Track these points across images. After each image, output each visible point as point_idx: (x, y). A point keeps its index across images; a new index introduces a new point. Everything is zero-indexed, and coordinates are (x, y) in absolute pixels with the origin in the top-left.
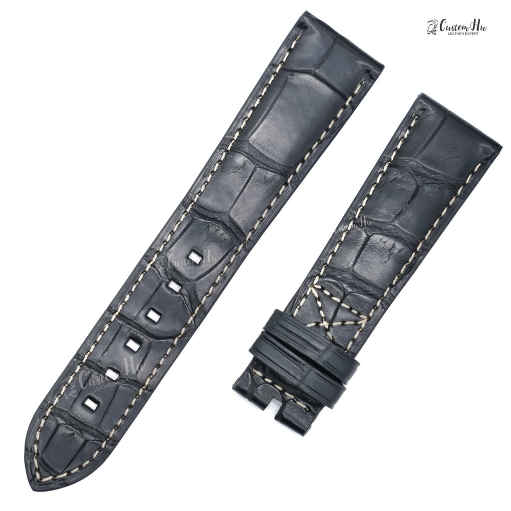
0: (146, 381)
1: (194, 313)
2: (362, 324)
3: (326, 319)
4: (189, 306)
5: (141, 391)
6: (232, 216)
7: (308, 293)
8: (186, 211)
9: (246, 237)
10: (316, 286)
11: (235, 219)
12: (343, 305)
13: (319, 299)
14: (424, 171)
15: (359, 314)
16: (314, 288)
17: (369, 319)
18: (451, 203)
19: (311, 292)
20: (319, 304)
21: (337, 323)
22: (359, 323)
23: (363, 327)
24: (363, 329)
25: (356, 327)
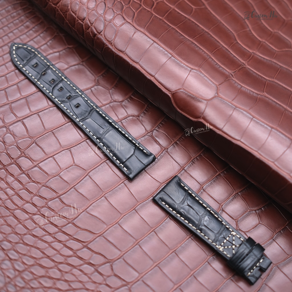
8: (94, 106)
12: (227, 239)
13: (224, 247)
16: (220, 248)
17: (233, 231)
20: (226, 247)
21: (234, 243)
22: (234, 235)
23: (235, 234)
24: (237, 234)
25: (235, 236)
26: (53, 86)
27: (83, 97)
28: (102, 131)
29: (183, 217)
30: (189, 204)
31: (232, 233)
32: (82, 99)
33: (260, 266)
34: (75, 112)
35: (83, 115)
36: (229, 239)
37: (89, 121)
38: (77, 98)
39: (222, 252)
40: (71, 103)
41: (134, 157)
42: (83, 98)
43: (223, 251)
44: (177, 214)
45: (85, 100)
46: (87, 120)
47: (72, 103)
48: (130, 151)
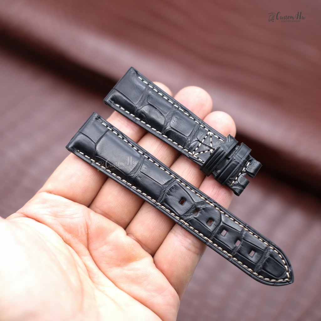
0: (241, 227)
1: (209, 203)
2: (212, 134)
3: (209, 150)
4: (206, 205)
5: (246, 229)
6: (164, 184)
7: (196, 157)
8: (160, 206)
9: (173, 178)
10: (193, 153)
11: (165, 183)
12: (203, 142)
13: (199, 153)
14: (141, 101)
15: (207, 135)
16: (194, 154)
17: (209, 131)
18: (157, 91)
19: (196, 156)
20: (202, 153)
21: (211, 145)
22: (211, 135)
23: (213, 134)
24: (214, 134)
25: (213, 137)
26: (222, 224)
27: (178, 216)
28: (144, 168)
29: (143, 121)
30: (150, 103)
31: (208, 134)
32: (178, 212)
33: (247, 172)
34: (185, 191)
35: (172, 188)
36: (204, 142)
37: (163, 180)
38: (186, 213)
39: (197, 160)
40: (193, 202)
41: (95, 140)
42: (177, 214)
43: (198, 158)
44: (136, 117)
45: (175, 212)
46: (166, 181)
47: (191, 203)
48: (102, 148)
